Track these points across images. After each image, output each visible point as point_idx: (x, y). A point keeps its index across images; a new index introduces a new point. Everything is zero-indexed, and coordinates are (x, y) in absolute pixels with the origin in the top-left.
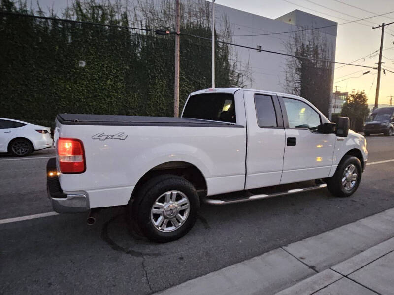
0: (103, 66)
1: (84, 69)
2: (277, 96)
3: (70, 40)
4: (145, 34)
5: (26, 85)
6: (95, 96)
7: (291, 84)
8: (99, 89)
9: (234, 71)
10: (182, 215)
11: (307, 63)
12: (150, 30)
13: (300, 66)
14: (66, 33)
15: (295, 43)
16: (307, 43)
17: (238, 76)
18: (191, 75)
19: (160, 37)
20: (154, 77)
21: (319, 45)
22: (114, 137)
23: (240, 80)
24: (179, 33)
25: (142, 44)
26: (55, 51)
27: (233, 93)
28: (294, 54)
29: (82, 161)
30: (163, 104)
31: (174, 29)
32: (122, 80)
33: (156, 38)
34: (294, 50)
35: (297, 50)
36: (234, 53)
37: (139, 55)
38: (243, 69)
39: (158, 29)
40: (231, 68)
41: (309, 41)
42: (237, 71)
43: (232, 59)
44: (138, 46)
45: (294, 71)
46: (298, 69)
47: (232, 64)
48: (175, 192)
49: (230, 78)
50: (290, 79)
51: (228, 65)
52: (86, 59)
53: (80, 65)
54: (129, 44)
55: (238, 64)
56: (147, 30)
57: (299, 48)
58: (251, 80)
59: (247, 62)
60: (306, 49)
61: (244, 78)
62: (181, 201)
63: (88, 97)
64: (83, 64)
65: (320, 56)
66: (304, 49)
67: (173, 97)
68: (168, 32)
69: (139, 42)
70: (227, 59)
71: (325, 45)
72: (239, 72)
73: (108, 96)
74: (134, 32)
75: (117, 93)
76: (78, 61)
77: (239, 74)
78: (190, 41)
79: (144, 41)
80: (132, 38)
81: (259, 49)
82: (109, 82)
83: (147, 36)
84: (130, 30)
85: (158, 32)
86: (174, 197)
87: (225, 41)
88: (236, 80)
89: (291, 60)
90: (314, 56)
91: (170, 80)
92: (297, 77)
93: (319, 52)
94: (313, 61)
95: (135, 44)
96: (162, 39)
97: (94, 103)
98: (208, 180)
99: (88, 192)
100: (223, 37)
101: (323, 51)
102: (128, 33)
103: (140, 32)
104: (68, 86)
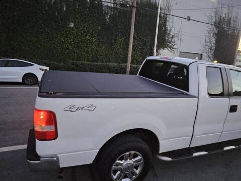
0: (84, 26)
1: (72, 28)
2: (225, 69)
3: (65, 9)
4: (112, 6)
5: (37, 37)
6: (79, 46)
7: (208, 44)
8: (81, 41)
9: (169, 34)
10: (137, 169)
11: (221, 30)
12: (116, 4)
13: (216, 32)
14: (63, 4)
15: (214, 15)
16: (224, 16)
17: (172, 37)
18: (141, 35)
19: (122, 8)
20: (116, 36)
21: (232, 17)
22: (84, 109)
23: (173, 40)
24: (136, 6)
25: (110, 13)
26: (55, 16)
27: (188, 65)
28: (213, 23)
29: (54, 130)
30: (121, 54)
31: (132, 3)
32: (96, 37)
33: (120, 9)
34: (214, 20)
35: (216, 20)
36: (171, 21)
37: (107, 20)
38: (175, 32)
39: (122, 3)
40: (168, 32)
41: (225, 15)
42: (172, 34)
43: (169, 25)
44: (107, 14)
45: (212, 35)
46: (215, 34)
47: (169, 28)
48: (133, 152)
49: (167, 38)
50: (208, 41)
51: (166, 29)
52: (74, 21)
53: (70, 26)
54: (101, 12)
55: (173, 29)
56: (114, 4)
57: (218, 19)
58: (181, 41)
59: (179, 28)
60: (222, 20)
61: (176, 39)
62: (137, 159)
63: (74, 47)
64: (72, 25)
65: (232, 25)
66: (221, 20)
67: (128, 50)
68: (128, 5)
69: (108, 11)
70: (166, 25)
71: (236, 17)
72: (173, 35)
73: (87, 47)
74: (105, 4)
75: (92, 45)
76: (69, 22)
77: (173, 36)
78: (142, 12)
79: (112, 11)
80: (103, 8)
81: (189, 19)
82: (87, 37)
83: (114, 7)
84: (103, 3)
85: (121, 5)
86: (132, 156)
87: (166, 13)
88: (170, 40)
89: (210, 27)
90: (227, 25)
91: (127, 38)
92: (213, 39)
93: (231, 22)
94: (226, 29)
95: (105, 12)
96: (124, 10)
97: (78, 51)
98: (161, 142)
99: (58, 155)
100: (165, 10)
101: (234, 21)
102: (102, 5)
103: (109, 5)
104: (62, 39)
